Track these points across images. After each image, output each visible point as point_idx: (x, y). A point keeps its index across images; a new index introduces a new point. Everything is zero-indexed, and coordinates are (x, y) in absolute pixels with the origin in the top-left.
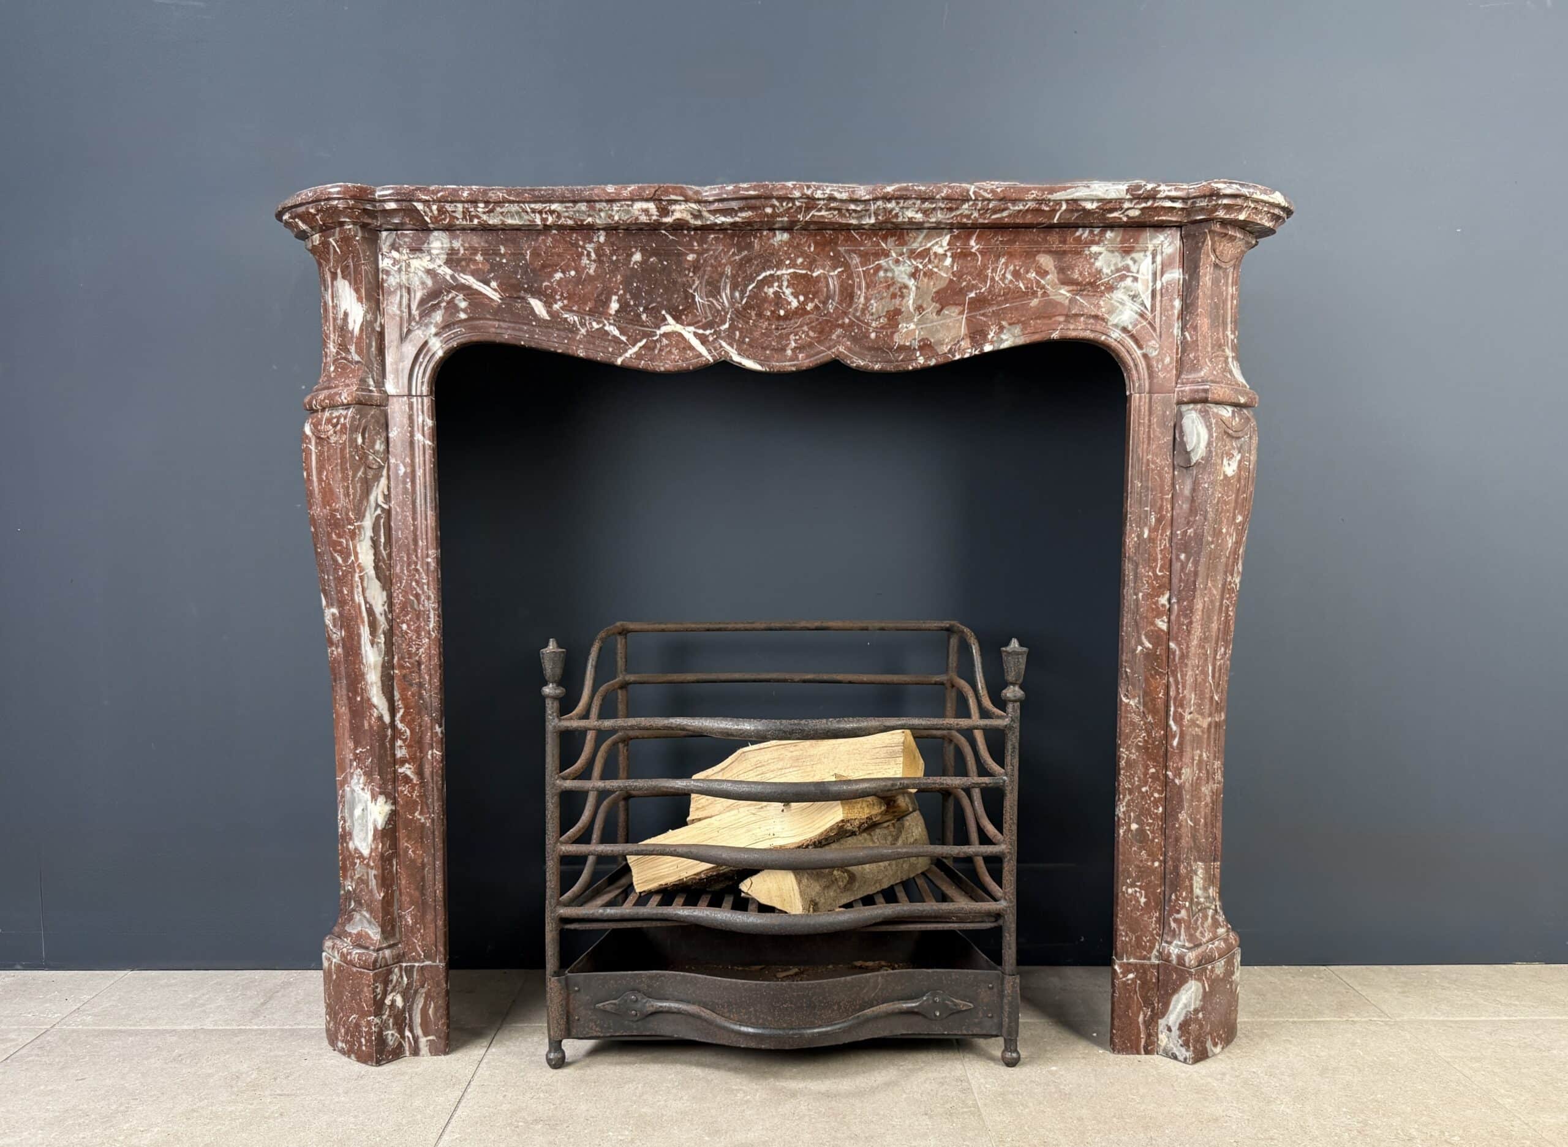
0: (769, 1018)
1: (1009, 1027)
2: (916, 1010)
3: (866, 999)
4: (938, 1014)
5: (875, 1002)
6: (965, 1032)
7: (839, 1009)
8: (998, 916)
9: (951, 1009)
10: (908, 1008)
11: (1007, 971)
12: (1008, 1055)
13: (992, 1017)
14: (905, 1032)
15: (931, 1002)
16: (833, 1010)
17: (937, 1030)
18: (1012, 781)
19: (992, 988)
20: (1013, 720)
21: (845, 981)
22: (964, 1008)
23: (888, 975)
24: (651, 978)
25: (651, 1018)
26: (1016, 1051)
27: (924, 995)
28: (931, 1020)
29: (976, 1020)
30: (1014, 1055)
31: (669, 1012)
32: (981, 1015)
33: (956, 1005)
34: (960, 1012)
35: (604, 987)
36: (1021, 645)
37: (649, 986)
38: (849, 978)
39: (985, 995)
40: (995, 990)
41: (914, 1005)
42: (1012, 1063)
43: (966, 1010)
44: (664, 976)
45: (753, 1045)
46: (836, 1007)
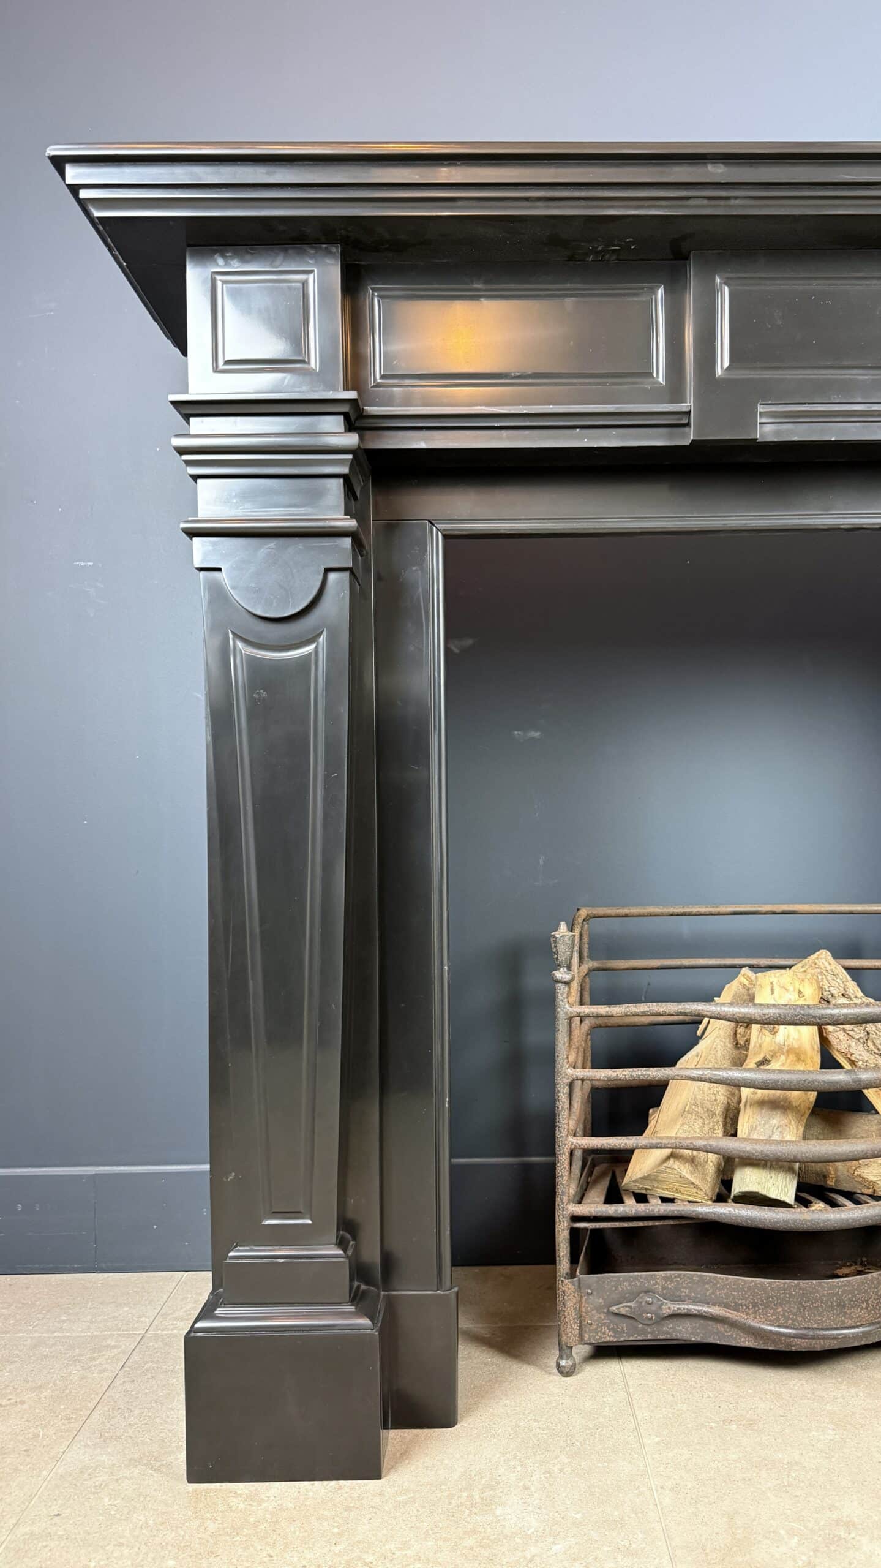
24: (666, 1279)
35: (617, 1288)
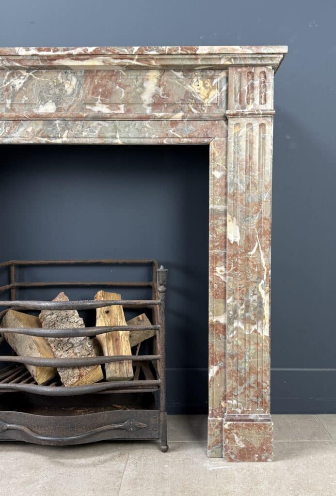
0: (54, 432)
1: (162, 435)
2: (122, 428)
3: (99, 423)
4: (132, 429)
5: (103, 424)
6: (144, 437)
7: (86, 428)
8: (158, 386)
9: (138, 427)
10: (117, 427)
11: (162, 411)
12: (163, 447)
13: (156, 430)
14: (117, 437)
15: (129, 424)
17: (133, 436)
18: (162, 327)
19: (155, 418)
20: (162, 300)
21: (89, 416)
22: (143, 427)
23: (110, 413)
25: (7, 432)
26: (166, 445)
27: (126, 421)
28: (129, 432)
29: (149, 432)
30: (165, 447)
31: (13, 429)
32: (151, 429)
33: (139, 425)
36: (164, 268)
37: (5, 418)
38: (90, 414)
39: (152, 421)
40: (157, 419)
41: (121, 426)
42: (165, 451)
44: (12, 413)
45: (47, 443)
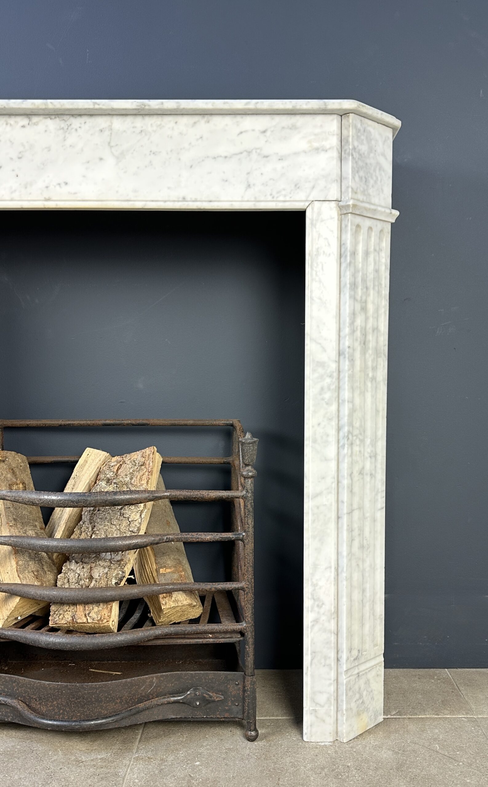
1: (248, 713)
2: (182, 701)
3: (144, 694)
4: (198, 703)
5: (151, 696)
6: (218, 716)
7: (120, 702)
8: (242, 633)
9: (207, 700)
10: (174, 700)
11: (248, 673)
12: (249, 733)
13: (238, 705)
14: (174, 716)
15: (193, 695)
16: (117, 703)
18: (249, 536)
19: (238, 684)
20: (248, 492)
21: (126, 682)
22: (216, 700)
23: (162, 676)
26: (255, 730)
27: (187, 691)
28: (194, 707)
29: (227, 708)
32: (230, 704)
33: (211, 697)
34: (214, 701)
36: (253, 437)
38: (129, 680)
39: (232, 690)
40: (240, 686)
41: (179, 698)
42: (252, 739)
43: (218, 701)
46: (118, 701)
